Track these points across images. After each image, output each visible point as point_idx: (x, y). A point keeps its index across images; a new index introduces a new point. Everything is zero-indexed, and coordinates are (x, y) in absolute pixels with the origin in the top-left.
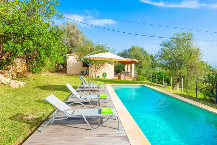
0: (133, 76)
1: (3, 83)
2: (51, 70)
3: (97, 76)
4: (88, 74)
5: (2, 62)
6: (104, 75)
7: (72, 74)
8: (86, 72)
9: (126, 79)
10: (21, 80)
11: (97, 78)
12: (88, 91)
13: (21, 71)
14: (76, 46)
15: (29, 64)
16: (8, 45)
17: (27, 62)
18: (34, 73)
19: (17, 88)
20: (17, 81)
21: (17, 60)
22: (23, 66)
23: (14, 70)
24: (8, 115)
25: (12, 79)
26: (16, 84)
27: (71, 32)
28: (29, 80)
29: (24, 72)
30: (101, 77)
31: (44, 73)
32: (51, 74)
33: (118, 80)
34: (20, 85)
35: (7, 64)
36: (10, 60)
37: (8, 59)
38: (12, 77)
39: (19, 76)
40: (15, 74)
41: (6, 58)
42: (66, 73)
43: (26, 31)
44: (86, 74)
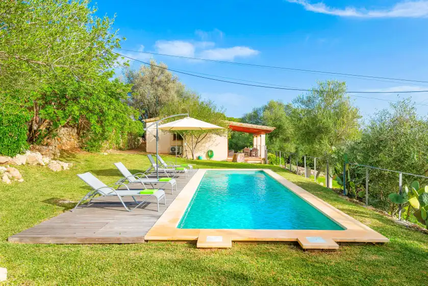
0: (263, 156)
1: (39, 164)
2: (121, 145)
3: (196, 155)
4: (182, 153)
5: (40, 134)
6: (210, 154)
7: (155, 153)
8: (179, 149)
9: (248, 161)
10: (67, 160)
11: (195, 160)
13: (69, 148)
14: (165, 104)
15: (81, 137)
16: (46, 111)
17: (78, 134)
18: (88, 151)
19: (58, 171)
20: (60, 162)
21: (62, 131)
22: (72, 139)
23: (57, 146)
24: (42, 199)
25: (54, 159)
26: (58, 166)
27: (157, 79)
28: (79, 160)
29: (73, 149)
30: (204, 158)
31: (108, 151)
32: (118, 152)
33: (233, 163)
34: (63, 167)
35: (47, 137)
36: (51, 131)
37: (49, 130)
38: (53, 156)
39: (65, 154)
40: (57, 151)
41: (46, 128)
42: (145, 151)
43: (69, 92)
44: (178, 153)
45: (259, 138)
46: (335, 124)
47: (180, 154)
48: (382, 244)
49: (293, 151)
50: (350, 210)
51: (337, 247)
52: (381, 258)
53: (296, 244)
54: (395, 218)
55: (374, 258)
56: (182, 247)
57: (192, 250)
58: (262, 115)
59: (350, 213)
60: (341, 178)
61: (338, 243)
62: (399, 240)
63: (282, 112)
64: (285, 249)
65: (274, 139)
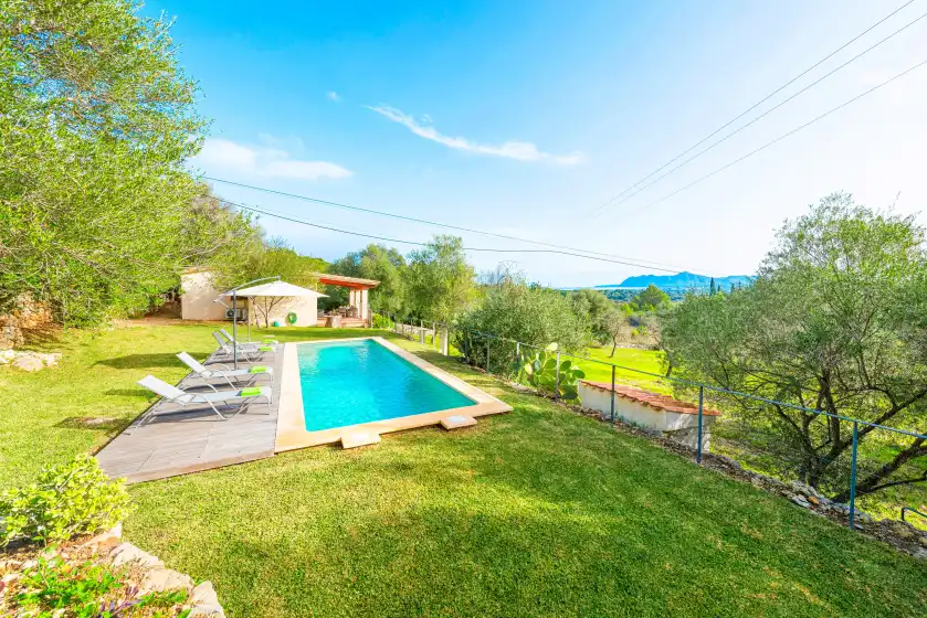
0: (365, 316)
2: (132, 311)
3: (270, 321)
4: (247, 319)
6: (292, 318)
7: (199, 321)
8: (241, 313)
10: (45, 348)
11: (270, 328)
12: (233, 362)
13: (36, 324)
18: (77, 327)
19: (38, 369)
22: (41, 310)
24: (47, 422)
25: (17, 349)
26: (33, 361)
28: (69, 346)
29: (45, 325)
30: (282, 324)
32: (131, 324)
33: (326, 328)
34: (44, 362)
38: (13, 343)
39: (35, 339)
40: (19, 333)
42: (180, 317)
44: (238, 319)
45: (358, 293)
46: (453, 284)
47: (242, 319)
48: (507, 413)
49: (399, 307)
50: (475, 381)
51: (475, 422)
52: (509, 426)
53: (440, 426)
54: (512, 384)
55: (504, 426)
56: (326, 453)
57: (339, 453)
58: (359, 262)
59: (477, 384)
60: (463, 345)
61: (475, 418)
62: (520, 406)
63: (384, 259)
64: (430, 432)
65: (376, 293)
